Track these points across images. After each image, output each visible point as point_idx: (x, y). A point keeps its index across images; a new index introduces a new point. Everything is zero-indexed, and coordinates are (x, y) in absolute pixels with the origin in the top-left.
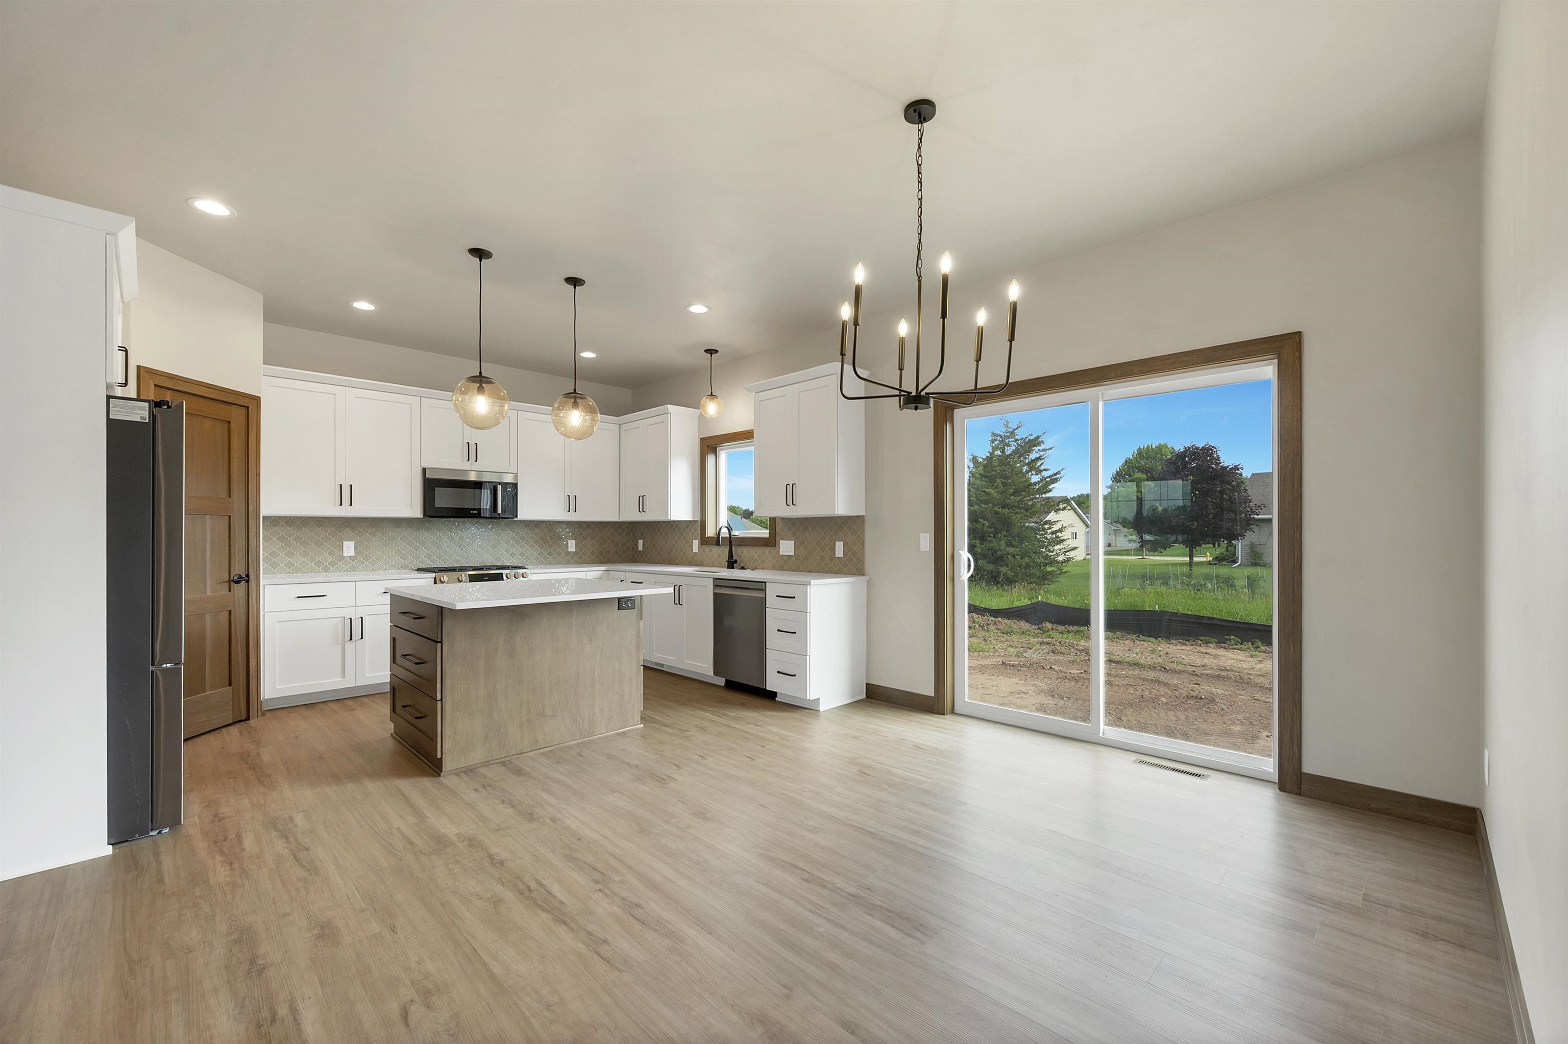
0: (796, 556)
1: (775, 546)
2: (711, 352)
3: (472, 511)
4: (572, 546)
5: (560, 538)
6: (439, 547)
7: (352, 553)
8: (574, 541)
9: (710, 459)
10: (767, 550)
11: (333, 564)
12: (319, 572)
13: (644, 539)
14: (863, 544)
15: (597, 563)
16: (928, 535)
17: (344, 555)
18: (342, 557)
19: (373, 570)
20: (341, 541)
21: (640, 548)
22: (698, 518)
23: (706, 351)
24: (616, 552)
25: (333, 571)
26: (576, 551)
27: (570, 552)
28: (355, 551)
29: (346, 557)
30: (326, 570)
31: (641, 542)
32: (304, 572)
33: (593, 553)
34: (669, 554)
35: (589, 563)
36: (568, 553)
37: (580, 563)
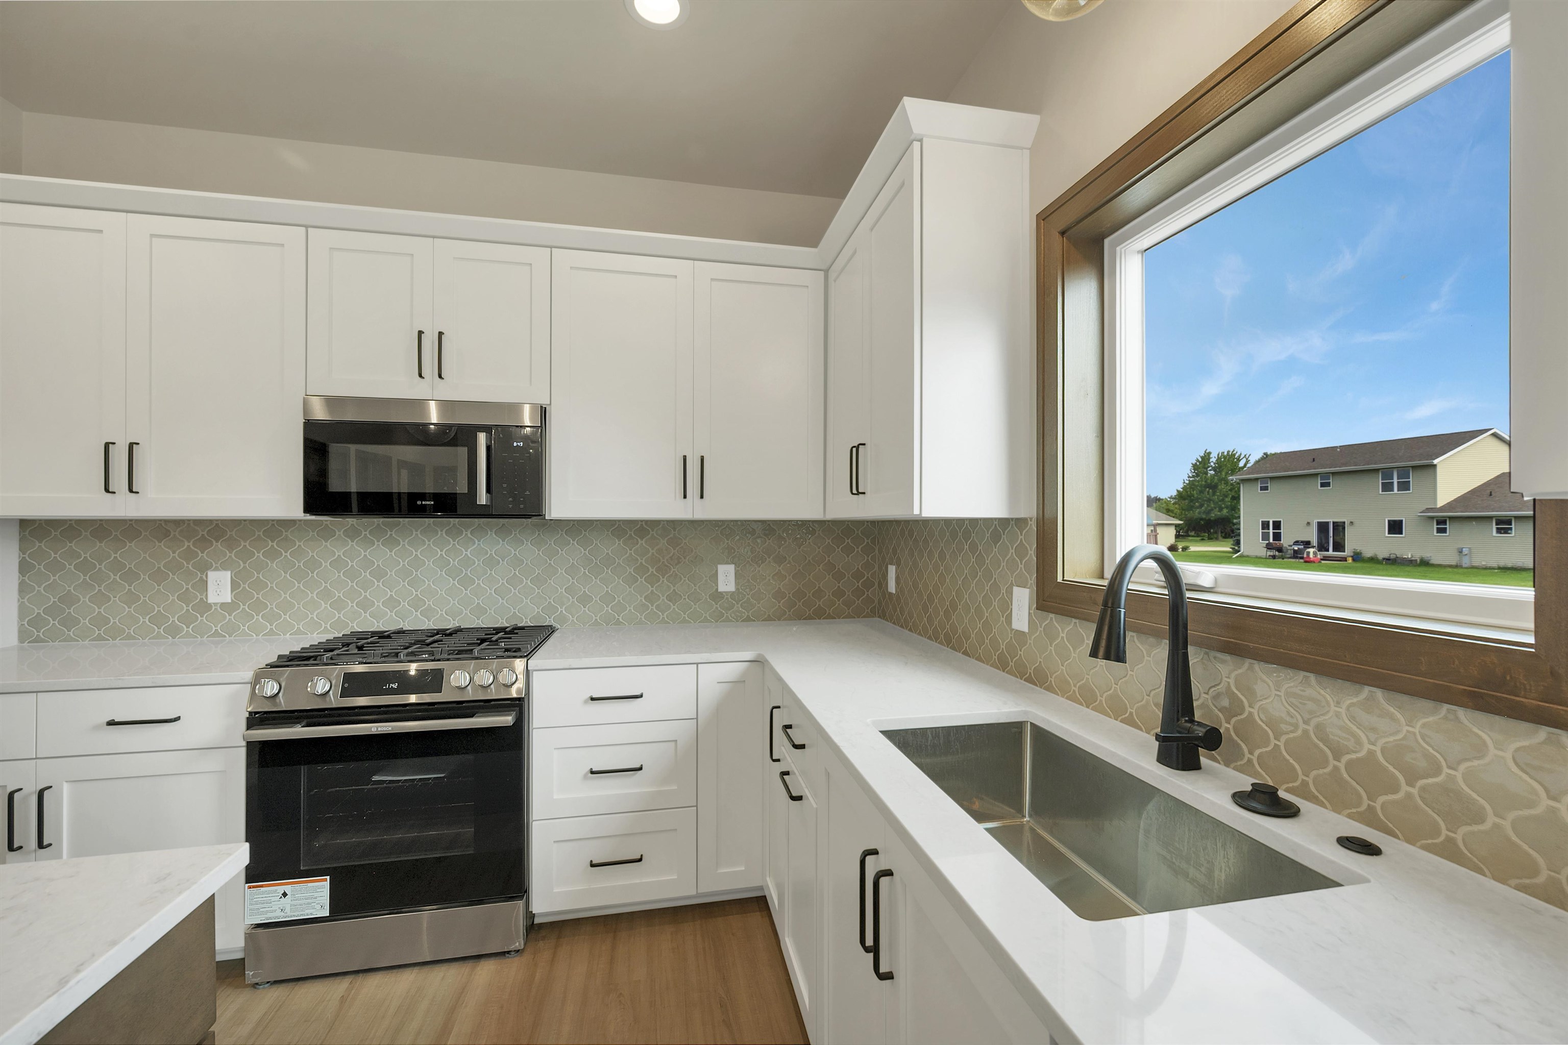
4: (726, 579)
5: (697, 560)
7: (227, 596)
8: (733, 566)
11: (187, 619)
12: (158, 636)
13: (898, 565)
15: (790, 618)
17: (209, 601)
18: (205, 607)
19: (271, 633)
20: (205, 568)
21: (892, 587)
22: (1028, 510)
24: (839, 593)
25: (188, 635)
26: (737, 589)
27: (721, 593)
28: (232, 592)
29: (215, 604)
30: (173, 631)
31: (892, 570)
32: (129, 637)
33: (779, 596)
35: (769, 619)
36: (718, 596)
37: (748, 619)
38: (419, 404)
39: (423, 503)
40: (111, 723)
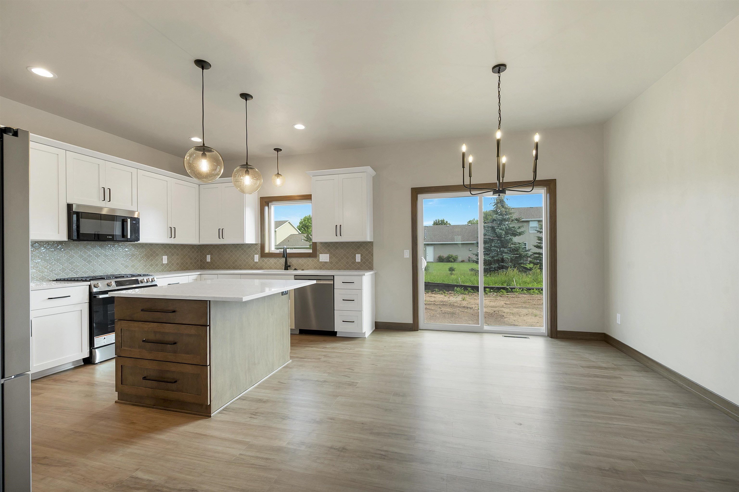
0: (331, 262)
1: (316, 257)
2: (278, 150)
3: (108, 237)
4: (165, 260)
5: (157, 255)
6: (71, 263)
8: (167, 256)
9: (266, 208)
10: (310, 259)
13: (211, 254)
14: (372, 255)
15: (180, 270)
16: (408, 251)
21: (209, 261)
22: (259, 242)
23: (275, 149)
24: (191, 263)
26: (168, 263)
31: (209, 256)
33: (177, 264)
34: (233, 263)
35: (175, 271)
36: (163, 265)
37: (170, 271)
38: (101, 208)
39: (109, 237)
40: (49, 299)
